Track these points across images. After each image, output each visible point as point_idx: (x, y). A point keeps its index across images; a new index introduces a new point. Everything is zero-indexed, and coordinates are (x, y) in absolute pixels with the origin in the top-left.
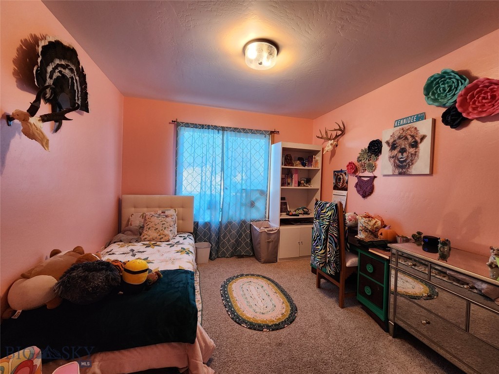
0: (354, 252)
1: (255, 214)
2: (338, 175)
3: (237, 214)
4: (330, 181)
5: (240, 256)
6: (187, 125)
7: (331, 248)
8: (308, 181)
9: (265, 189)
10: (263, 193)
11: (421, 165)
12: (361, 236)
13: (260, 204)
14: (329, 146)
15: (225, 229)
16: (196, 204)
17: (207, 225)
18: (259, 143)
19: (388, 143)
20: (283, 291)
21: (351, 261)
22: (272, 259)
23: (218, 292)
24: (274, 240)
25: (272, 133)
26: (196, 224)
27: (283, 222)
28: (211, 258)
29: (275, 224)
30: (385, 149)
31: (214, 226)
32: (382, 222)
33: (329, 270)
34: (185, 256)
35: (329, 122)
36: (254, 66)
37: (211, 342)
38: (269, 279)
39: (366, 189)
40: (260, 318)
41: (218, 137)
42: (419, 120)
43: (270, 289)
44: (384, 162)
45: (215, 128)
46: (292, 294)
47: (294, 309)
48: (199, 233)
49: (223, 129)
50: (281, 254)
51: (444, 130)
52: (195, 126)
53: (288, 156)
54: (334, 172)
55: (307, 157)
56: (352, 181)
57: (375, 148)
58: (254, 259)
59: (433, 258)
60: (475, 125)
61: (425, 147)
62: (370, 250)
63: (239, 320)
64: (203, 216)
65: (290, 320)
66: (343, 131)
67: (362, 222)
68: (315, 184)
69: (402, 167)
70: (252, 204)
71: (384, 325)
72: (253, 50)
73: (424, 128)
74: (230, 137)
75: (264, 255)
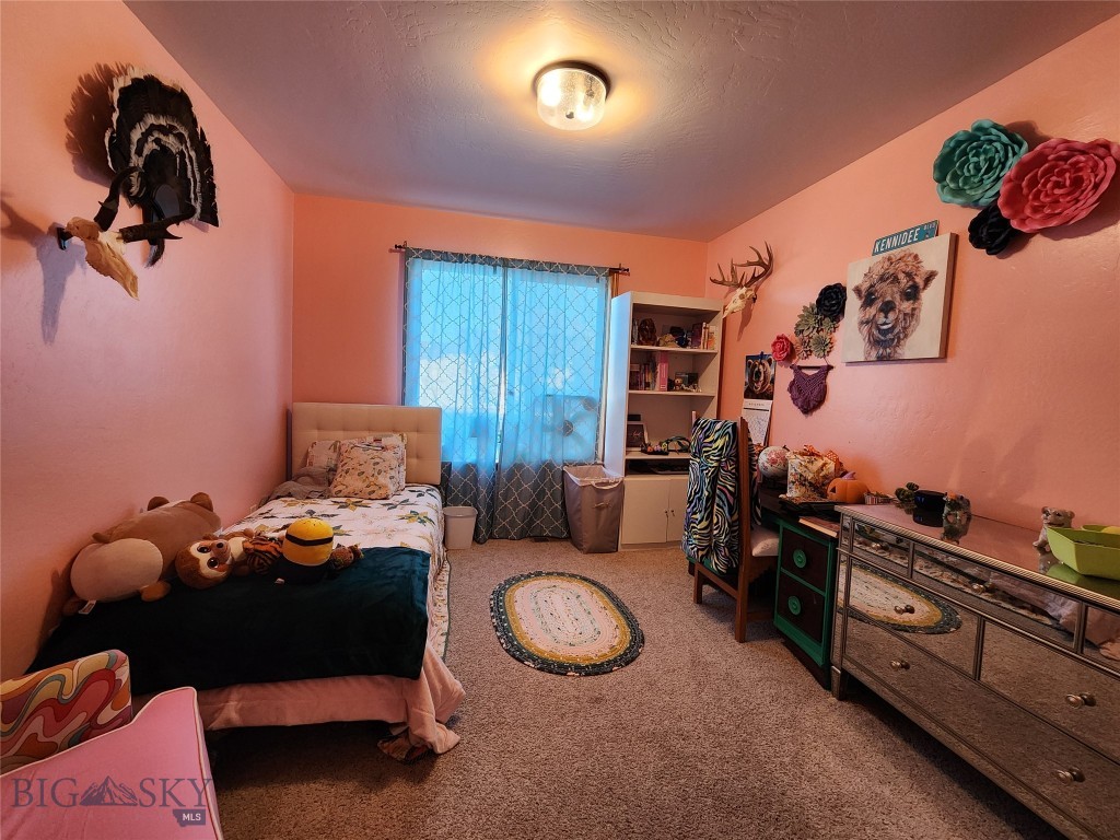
0: (772, 528)
1: (573, 450)
2: (754, 364)
3: (536, 449)
4: (738, 377)
5: (540, 539)
6: (428, 255)
7: (721, 516)
8: (693, 380)
9: (595, 395)
10: (592, 405)
11: (923, 338)
12: (793, 493)
13: (584, 429)
14: (736, 302)
15: (508, 477)
16: (446, 424)
17: (470, 469)
18: (585, 295)
19: (858, 290)
20: (620, 607)
21: (764, 545)
22: (607, 544)
23: (485, 601)
24: (611, 503)
25: (613, 271)
26: (447, 468)
27: (633, 467)
28: (477, 539)
29: (615, 472)
30: (853, 303)
31: (484, 473)
32: (839, 464)
33: (716, 563)
34: (416, 526)
35: (738, 248)
36: (556, 122)
37: (456, 685)
38: (594, 583)
39: (811, 395)
40: (563, 653)
41: (492, 280)
42: (925, 238)
43: (593, 601)
44: (850, 335)
45: (488, 260)
46: (638, 613)
47: (638, 640)
48: (452, 487)
49: (506, 263)
50: (627, 535)
51: (973, 257)
52: (444, 257)
53: (645, 322)
54: (748, 357)
55: (689, 325)
56: (783, 376)
57: (831, 302)
58: (568, 544)
59: (932, 536)
60: (1039, 244)
61: (932, 298)
62: (801, 521)
63: (519, 653)
64: (463, 453)
65: (627, 658)
66: (767, 267)
67: (795, 464)
68: (708, 386)
69: (885, 345)
70: (567, 429)
71: (822, 676)
72: (554, 87)
73: (933, 255)
74: (520, 280)
75: (588, 534)
